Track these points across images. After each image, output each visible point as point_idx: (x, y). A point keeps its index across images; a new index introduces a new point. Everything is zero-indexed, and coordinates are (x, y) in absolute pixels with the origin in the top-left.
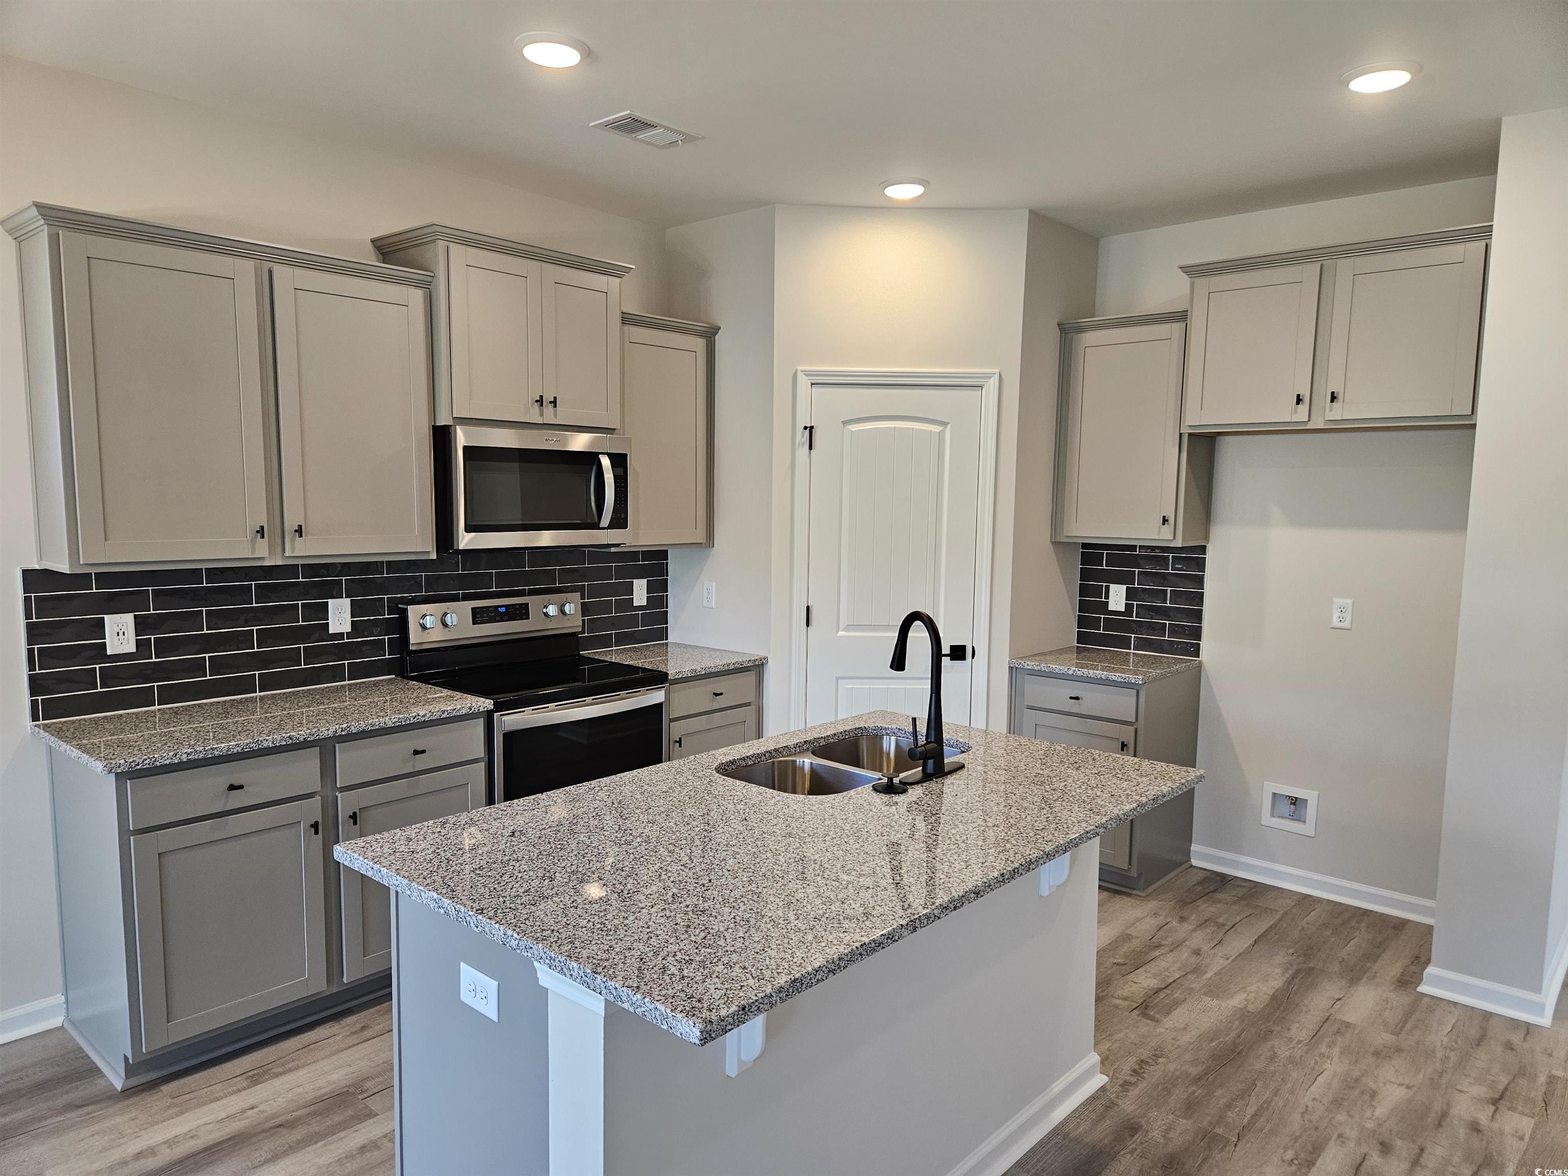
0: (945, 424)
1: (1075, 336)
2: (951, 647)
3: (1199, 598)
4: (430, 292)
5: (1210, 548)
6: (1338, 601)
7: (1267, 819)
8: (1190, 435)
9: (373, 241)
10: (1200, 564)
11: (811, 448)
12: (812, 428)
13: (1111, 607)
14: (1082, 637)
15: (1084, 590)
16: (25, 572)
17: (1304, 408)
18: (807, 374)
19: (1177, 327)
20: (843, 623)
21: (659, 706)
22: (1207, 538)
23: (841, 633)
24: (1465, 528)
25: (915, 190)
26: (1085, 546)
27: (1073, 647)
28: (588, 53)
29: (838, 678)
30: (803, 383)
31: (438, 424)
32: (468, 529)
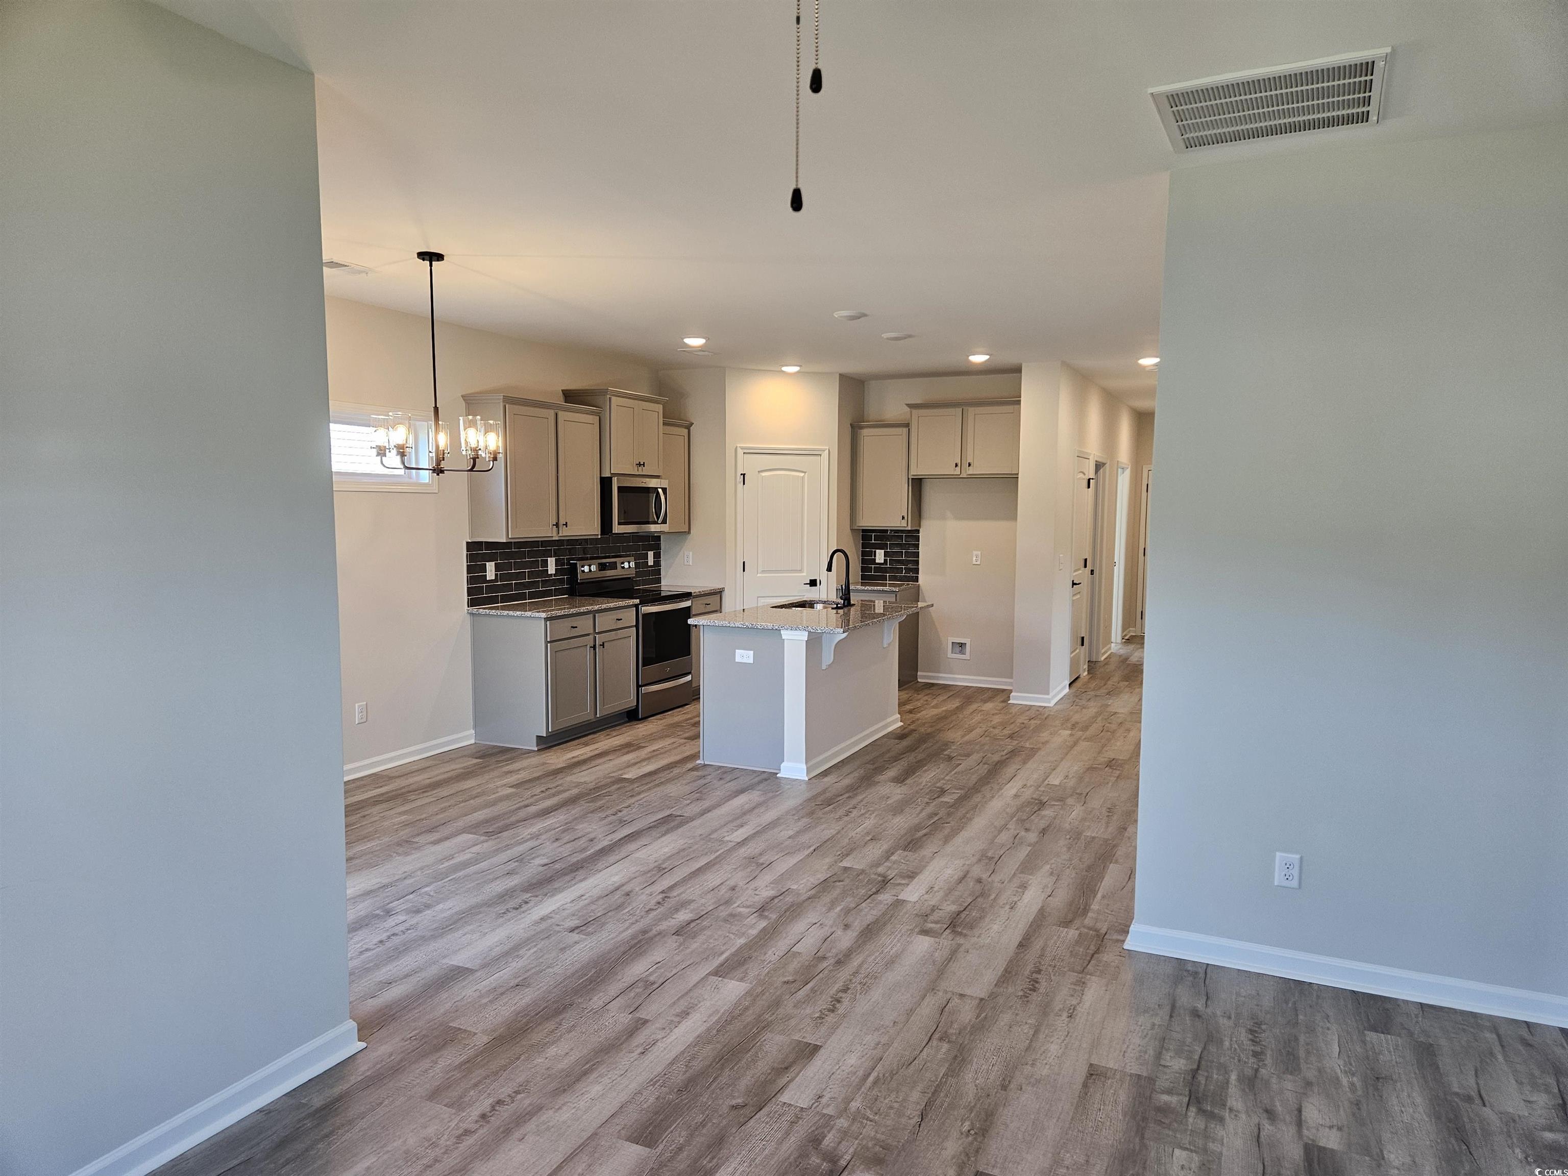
0: (805, 472)
1: (859, 431)
2: (810, 580)
3: (917, 555)
4: (600, 418)
5: (921, 530)
6: (975, 553)
7: (950, 655)
8: (912, 479)
9: (562, 391)
10: (918, 538)
11: (744, 484)
12: (744, 475)
13: (877, 561)
14: (863, 577)
15: (864, 554)
16: (467, 543)
17: (958, 468)
18: (742, 448)
19: (905, 430)
20: (760, 569)
21: (689, 607)
22: (920, 526)
23: (759, 575)
24: (1016, 519)
25: (796, 369)
26: (864, 531)
27: (859, 582)
28: (708, 339)
29: (758, 597)
30: (740, 452)
31: (603, 476)
32: (619, 524)
